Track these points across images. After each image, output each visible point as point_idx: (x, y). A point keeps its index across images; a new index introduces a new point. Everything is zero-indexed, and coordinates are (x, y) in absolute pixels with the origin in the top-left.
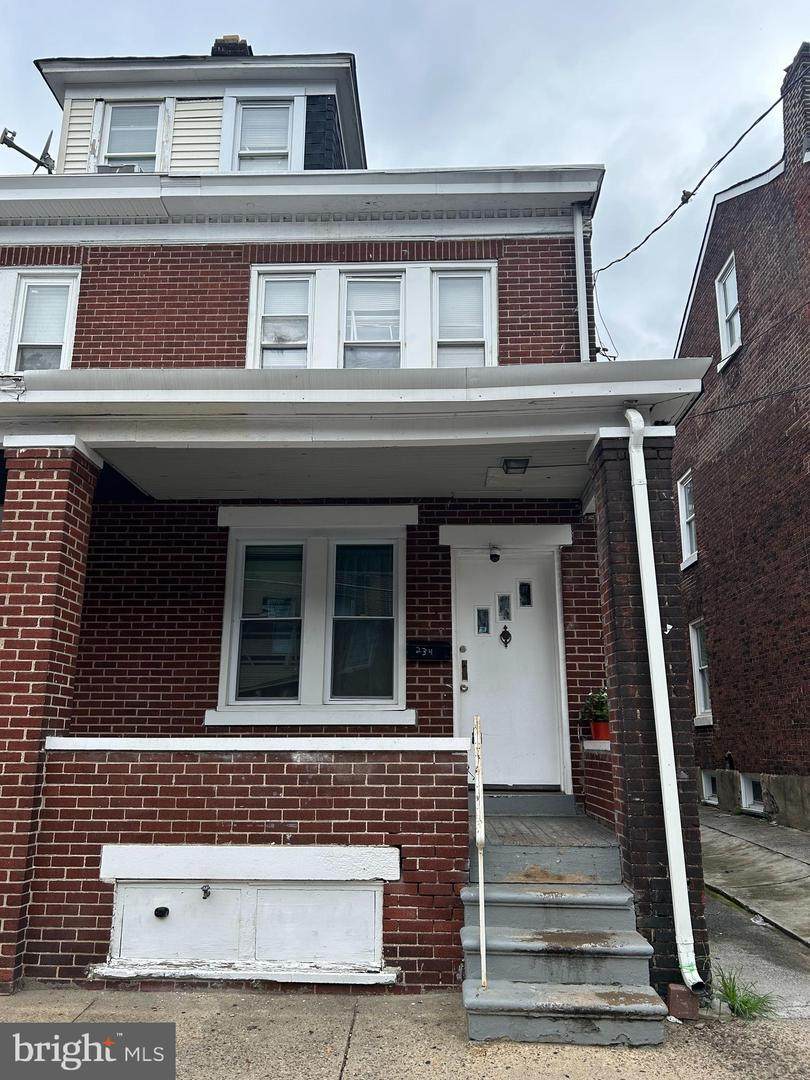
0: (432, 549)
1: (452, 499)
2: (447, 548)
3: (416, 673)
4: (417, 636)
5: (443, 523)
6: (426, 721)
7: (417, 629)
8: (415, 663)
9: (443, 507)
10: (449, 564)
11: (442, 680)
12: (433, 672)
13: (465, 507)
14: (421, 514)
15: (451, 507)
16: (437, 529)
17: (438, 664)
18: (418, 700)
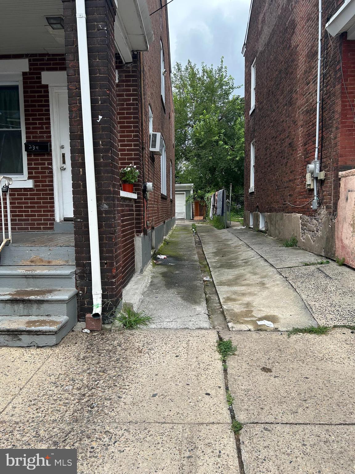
0: (38, 87)
1: (48, 55)
2: (46, 86)
3: (32, 160)
4: (32, 139)
5: (43, 70)
6: (39, 186)
7: (31, 136)
8: (31, 154)
9: (43, 60)
10: (48, 96)
11: (46, 164)
12: (42, 160)
13: (56, 60)
14: (30, 65)
15: (48, 60)
16: (40, 74)
17: (44, 155)
18: (34, 175)
